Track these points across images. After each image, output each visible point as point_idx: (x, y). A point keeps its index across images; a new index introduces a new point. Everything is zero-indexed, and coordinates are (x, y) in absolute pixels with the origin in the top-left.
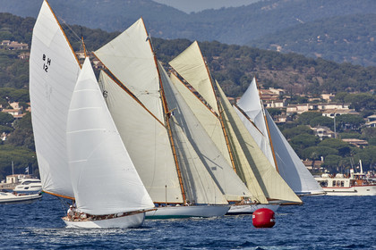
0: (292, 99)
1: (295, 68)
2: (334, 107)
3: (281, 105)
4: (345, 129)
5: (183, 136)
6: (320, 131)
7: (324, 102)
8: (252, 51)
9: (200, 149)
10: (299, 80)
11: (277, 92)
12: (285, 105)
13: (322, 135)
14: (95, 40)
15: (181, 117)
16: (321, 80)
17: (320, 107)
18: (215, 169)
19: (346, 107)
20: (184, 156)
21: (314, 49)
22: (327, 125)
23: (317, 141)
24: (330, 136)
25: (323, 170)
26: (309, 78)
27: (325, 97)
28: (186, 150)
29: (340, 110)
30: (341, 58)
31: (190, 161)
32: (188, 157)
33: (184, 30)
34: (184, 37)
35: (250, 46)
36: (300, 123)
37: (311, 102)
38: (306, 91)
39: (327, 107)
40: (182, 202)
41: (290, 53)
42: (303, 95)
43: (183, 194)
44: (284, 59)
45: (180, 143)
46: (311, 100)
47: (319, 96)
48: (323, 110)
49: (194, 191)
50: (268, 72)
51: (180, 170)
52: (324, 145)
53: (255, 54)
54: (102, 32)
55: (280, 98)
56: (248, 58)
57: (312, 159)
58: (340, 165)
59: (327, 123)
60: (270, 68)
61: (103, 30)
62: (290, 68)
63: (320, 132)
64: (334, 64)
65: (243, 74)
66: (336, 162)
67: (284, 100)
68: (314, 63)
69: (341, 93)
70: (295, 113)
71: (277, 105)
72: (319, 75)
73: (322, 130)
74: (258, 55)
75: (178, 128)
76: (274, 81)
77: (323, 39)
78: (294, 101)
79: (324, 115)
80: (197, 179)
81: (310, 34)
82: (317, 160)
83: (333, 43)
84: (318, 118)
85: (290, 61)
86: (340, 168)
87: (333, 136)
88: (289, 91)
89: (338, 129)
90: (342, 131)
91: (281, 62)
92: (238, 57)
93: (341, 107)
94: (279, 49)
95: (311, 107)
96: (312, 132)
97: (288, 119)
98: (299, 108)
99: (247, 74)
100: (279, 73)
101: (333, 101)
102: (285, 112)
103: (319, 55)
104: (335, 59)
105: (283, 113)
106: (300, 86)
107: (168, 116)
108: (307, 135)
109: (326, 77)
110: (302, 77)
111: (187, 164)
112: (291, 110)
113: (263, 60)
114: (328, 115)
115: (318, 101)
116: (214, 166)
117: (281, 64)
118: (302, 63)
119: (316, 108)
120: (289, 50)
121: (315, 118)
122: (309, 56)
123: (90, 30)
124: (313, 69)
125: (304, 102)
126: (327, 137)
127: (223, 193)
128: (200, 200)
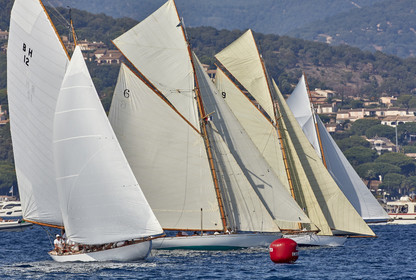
0: (343, 103)
1: (347, 64)
2: (396, 113)
3: (330, 110)
4: (410, 141)
5: (223, 147)
6: (378, 143)
7: (384, 107)
8: (294, 42)
9: (245, 163)
10: (353, 79)
11: (325, 94)
12: (335, 110)
13: (380, 148)
14: (97, 27)
15: (221, 124)
16: (380, 80)
17: (378, 113)
18: (262, 187)
19: (411, 114)
20: (225, 171)
21: (372, 41)
22: (386, 136)
23: (374, 156)
24: (390, 149)
25: (382, 192)
26: (366, 77)
27: (385, 100)
28: (226, 164)
29: (404, 117)
30: (407, 52)
31: (232, 178)
32: (229, 172)
33: (211, 15)
34: (208, 25)
35: (292, 36)
36: (353, 133)
37: (366, 107)
38: (361, 93)
39: (388, 113)
40: (221, 228)
41: (341, 45)
42: (357, 98)
43: (224, 219)
44: (334, 53)
45: (219, 155)
46: (367, 104)
47: (377, 99)
48: (383, 118)
49: (237, 215)
50: (314, 68)
51: (219, 189)
52: (382, 161)
53: (298, 46)
54: (107, 18)
55: (329, 102)
56: (288, 52)
57: (368, 179)
58: (402, 187)
59: (388, 133)
60: (316, 63)
61: (107, 15)
62: (341, 64)
63: (379, 145)
64: (397, 59)
65: (283, 71)
66: (398, 182)
67: (333, 104)
68: (372, 58)
69: (405, 96)
70: (347, 121)
71: (325, 110)
72: (377, 73)
73: (380, 141)
74: (301, 48)
75: (218, 137)
76: (322, 80)
77: (384, 28)
78: (345, 105)
79: (383, 123)
80: (240, 200)
81: (368, 22)
82: (374, 179)
83: (396, 33)
84: (375, 127)
85: (341, 55)
86: (402, 190)
87: (394, 149)
88: (340, 92)
89: (401, 141)
90: (405, 144)
91: (330, 56)
92: (277, 49)
93: (404, 113)
94: (329, 39)
95: (368, 113)
96: (368, 145)
97: (338, 127)
98: (353, 114)
99: (287, 71)
100: (327, 70)
101: (395, 106)
102: (335, 118)
103: (379, 48)
104: (399, 54)
105: (332, 121)
106: (354, 86)
107: (204, 122)
108: (362, 148)
109: (386, 76)
110: (357, 76)
111: (228, 181)
112: (342, 116)
113: (309, 53)
114: (389, 123)
115: (376, 106)
116: (262, 183)
117: (330, 59)
118: (357, 58)
119: (373, 114)
120: (342, 42)
121: (372, 127)
122: (366, 49)
123: (91, 15)
124: (370, 65)
125: (358, 106)
126: (387, 151)
127: (274, 218)
128: (244, 227)
